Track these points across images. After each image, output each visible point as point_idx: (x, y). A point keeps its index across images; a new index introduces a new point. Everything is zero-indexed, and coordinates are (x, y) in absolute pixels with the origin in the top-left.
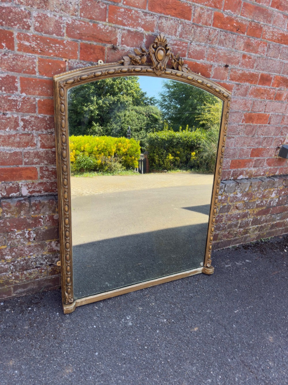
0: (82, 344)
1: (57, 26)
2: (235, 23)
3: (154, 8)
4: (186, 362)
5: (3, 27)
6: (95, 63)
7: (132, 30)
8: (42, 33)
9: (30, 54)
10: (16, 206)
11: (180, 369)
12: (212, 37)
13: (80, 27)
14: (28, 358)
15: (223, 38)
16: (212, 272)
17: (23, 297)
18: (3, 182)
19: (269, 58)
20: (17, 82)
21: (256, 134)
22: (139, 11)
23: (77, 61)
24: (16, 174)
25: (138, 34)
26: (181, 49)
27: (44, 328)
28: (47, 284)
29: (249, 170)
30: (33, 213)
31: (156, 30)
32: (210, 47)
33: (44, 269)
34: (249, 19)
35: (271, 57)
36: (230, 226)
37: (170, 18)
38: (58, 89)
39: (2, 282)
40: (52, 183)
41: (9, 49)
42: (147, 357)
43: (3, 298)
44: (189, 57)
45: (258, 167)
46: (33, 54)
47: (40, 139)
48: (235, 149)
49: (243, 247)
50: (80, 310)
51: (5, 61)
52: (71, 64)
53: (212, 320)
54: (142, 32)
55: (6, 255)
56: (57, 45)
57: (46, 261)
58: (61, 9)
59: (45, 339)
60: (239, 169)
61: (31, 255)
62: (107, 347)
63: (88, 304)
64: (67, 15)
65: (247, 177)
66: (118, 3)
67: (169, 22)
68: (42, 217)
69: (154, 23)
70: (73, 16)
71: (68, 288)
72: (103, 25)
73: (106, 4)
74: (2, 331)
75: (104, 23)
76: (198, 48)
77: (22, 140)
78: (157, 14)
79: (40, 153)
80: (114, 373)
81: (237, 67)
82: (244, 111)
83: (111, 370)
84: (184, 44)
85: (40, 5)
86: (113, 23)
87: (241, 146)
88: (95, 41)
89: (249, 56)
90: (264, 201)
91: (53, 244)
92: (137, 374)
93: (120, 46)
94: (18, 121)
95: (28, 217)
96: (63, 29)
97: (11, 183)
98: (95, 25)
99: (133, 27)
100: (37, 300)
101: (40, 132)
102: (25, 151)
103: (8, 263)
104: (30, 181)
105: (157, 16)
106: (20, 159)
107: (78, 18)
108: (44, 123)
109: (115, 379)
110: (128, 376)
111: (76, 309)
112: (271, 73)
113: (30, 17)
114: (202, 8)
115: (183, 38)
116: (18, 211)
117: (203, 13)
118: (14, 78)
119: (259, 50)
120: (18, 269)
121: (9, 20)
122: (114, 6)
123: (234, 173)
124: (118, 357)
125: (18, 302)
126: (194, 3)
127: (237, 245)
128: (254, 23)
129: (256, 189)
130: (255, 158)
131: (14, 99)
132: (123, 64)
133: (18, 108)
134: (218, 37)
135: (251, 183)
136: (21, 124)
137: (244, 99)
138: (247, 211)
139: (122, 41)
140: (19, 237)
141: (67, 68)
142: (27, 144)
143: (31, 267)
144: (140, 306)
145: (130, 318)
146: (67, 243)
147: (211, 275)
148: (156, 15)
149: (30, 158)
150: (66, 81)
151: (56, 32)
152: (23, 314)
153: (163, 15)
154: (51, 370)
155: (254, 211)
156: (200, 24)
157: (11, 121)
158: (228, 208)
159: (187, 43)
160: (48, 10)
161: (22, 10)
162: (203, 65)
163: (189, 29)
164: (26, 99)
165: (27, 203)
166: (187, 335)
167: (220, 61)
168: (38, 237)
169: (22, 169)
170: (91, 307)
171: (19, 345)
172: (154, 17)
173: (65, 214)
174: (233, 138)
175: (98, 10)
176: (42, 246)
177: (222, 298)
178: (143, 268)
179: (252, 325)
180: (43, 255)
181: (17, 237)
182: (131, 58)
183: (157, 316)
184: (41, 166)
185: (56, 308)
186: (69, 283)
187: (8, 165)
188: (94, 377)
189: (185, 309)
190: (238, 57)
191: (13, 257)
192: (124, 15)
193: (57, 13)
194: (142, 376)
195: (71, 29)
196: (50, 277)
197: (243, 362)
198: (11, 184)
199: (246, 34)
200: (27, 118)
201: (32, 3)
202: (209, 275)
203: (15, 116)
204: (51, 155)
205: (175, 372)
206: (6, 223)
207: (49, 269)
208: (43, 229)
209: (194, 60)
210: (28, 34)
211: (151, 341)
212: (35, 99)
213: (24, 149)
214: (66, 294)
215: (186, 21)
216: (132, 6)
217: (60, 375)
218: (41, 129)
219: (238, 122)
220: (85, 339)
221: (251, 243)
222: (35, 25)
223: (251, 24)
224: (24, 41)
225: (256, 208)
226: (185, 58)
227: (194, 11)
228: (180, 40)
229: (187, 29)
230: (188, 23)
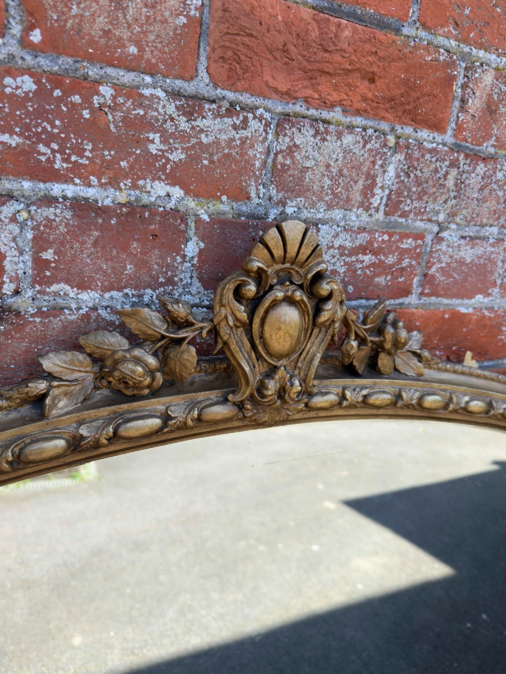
3: (245, 71)
7: (107, 197)
22: (147, 92)
25: (151, 221)
26: (391, 266)
31: (262, 190)
37: (339, 124)
44: (428, 295)
54: (171, 205)
67: (332, 146)
69: (251, 153)
76: (468, 254)
78: (269, 103)
84: (408, 244)
93: (29, 293)
99: (114, 183)
105: (267, 116)
114: (500, 74)
115: (404, 215)
126: (467, 49)
139: (39, 264)
148: (260, 111)
153: (299, 108)
156: (488, 148)
159: (420, 236)
162: (484, 317)
163: (436, 171)
172: (245, 121)
182: (98, 361)
192: (40, 114)
209: (446, 301)
215: (424, 134)
216: (91, 59)
226: (406, 300)
227: (464, 86)
228: (388, 225)
229: (427, 173)
230: (430, 146)
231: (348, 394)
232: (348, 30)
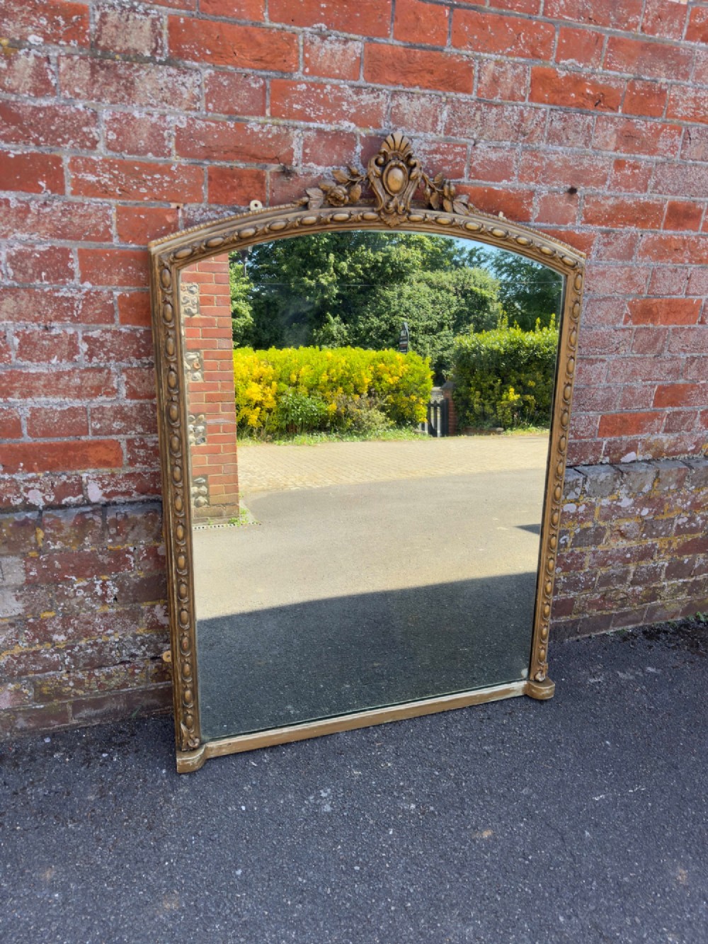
0: (208, 846)
1: (154, 137)
2: (589, 87)
3: (378, 75)
4: (450, 913)
5: (41, 148)
6: (243, 208)
7: (328, 127)
8: (123, 153)
9: (99, 200)
10: (74, 525)
11: (432, 929)
12: (529, 126)
13: (207, 132)
14: (86, 866)
15: (558, 125)
16: (548, 695)
17: (94, 727)
18: (48, 472)
19: (691, 161)
20: (72, 259)
21: (666, 351)
22: (342, 86)
23: (203, 205)
24: (75, 456)
25: (343, 137)
26: (451, 161)
27: (130, 801)
28: (147, 701)
29: (653, 438)
30: (110, 541)
31: (386, 124)
32: (525, 149)
33: (139, 668)
34: (627, 75)
35: (696, 160)
36: (606, 580)
37: (418, 93)
38: (158, 271)
39: (46, 693)
40: (155, 474)
41: (53, 192)
42: (357, 892)
43: (51, 728)
44: (473, 178)
45: (678, 431)
46: (105, 200)
47: (125, 379)
48: (609, 387)
49: (645, 632)
50: (215, 766)
51: (46, 217)
52: (189, 214)
53: (531, 816)
54: (351, 130)
55: (54, 632)
56: (157, 176)
57: (143, 648)
58: (164, 100)
59: (127, 828)
60: (624, 437)
61: (109, 635)
62: (266, 860)
63: (236, 755)
64: (177, 109)
65: (649, 456)
66: (291, 74)
67: (416, 103)
68: (131, 549)
69: (381, 108)
70: (189, 112)
71: (188, 714)
72: (259, 124)
73: (264, 78)
74: (40, 802)
75: (261, 120)
76: (494, 156)
77: (86, 382)
78: (388, 87)
79: (126, 409)
80: (273, 923)
81: (601, 192)
82: (626, 295)
83: (266, 913)
84: (458, 149)
85: (116, 96)
86: (282, 118)
87: (626, 381)
88: (243, 160)
89: (632, 161)
90: (698, 518)
91: (159, 611)
92: (328, 929)
93: (301, 166)
94: (77, 342)
95: (101, 549)
96: (169, 141)
97: (64, 474)
98: (240, 125)
99: (330, 122)
100: (123, 736)
101: (124, 364)
102: (93, 406)
103: (58, 651)
104: (105, 471)
105: (387, 92)
106: (83, 422)
107: (202, 115)
108: (133, 344)
109: (273, 936)
110: (304, 933)
111: (205, 764)
112: (697, 199)
113: (96, 122)
114: (498, 63)
115: (454, 135)
116: (77, 536)
117: (503, 72)
118: (65, 252)
119: (661, 145)
120: (81, 665)
121: (52, 132)
122: (283, 81)
123: (610, 448)
124: (288, 885)
125: (81, 738)
126: (477, 54)
127: (630, 628)
128: (641, 82)
129: (672, 487)
130: (668, 410)
131: (66, 295)
132: (305, 206)
133: (75, 314)
134: (545, 125)
135: (658, 473)
136: (84, 347)
137: (627, 266)
138: (650, 542)
139: (305, 154)
140: (81, 593)
141: (181, 223)
142: (97, 391)
143: (110, 660)
144: (356, 767)
145: (329, 795)
146: (183, 610)
147: (546, 701)
148: (384, 91)
149: (104, 421)
150: (175, 253)
151: (154, 150)
152: (88, 767)
153: (400, 88)
154: (131, 900)
155: (670, 543)
156: (497, 99)
157: (62, 342)
158: (598, 535)
159: (464, 146)
160: (134, 105)
161: (78, 110)
162: (510, 193)
163: (469, 113)
164: (92, 294)
165: (97, 519)
166: (463, 847)
167: (554, 179)
168: (123, 595)
169: (89, 445)
170: (241, 761)
171: (71, 836)
172: (378, 95)
173: (177, 546)
174: (603, 361)
175: (247, 92)
176: (134, 616)
177: (567, 761)
178: (383, 676)
179: (636, 836)
180: (135, 636)
181: (77, 594)
182: (325, 192)
183: (395, 794)
184: (129, 437)
185: (162, 757)
186: (190, 702)
187: (58, 436)
188: (225, 926)
189: (466, 782)
190: (603, 168)
191: (69, 638)
192: (308, 97)
193: (153, 109)
194: (339, 935)
195: (185, 140)
196: (153, 685)
197: (596, 927)
198: (64, 478)
199: (620, 111)
200: (95, 334)
201: (99, 93)
202: (542, 701)
203: (70, 331)
204: (151, 412)
205: (421, 934)
206: (53, 562)
207: (152, 667)
208: (134, 577)
209: (485, 182)
210: (94, 158)
211: (371, 853)
212: (111, 293)
213: (91, 401)
214: (183, 727)
215: (461, 95)
216: (323, 76)
217: (150, 913)
218: (127, 357)
219: (613, 322)
220: (216, 836)
221: (669, 623)
222: (107, 138)
223: (632, 86)
224: (86, 173)
225: (676, 535)
226: (462, 180)
227: (479, 71)
228: (446, 140)
229: (464, 114)
230: (464, 101)
231: (428, 216)
232: (419, 53)
